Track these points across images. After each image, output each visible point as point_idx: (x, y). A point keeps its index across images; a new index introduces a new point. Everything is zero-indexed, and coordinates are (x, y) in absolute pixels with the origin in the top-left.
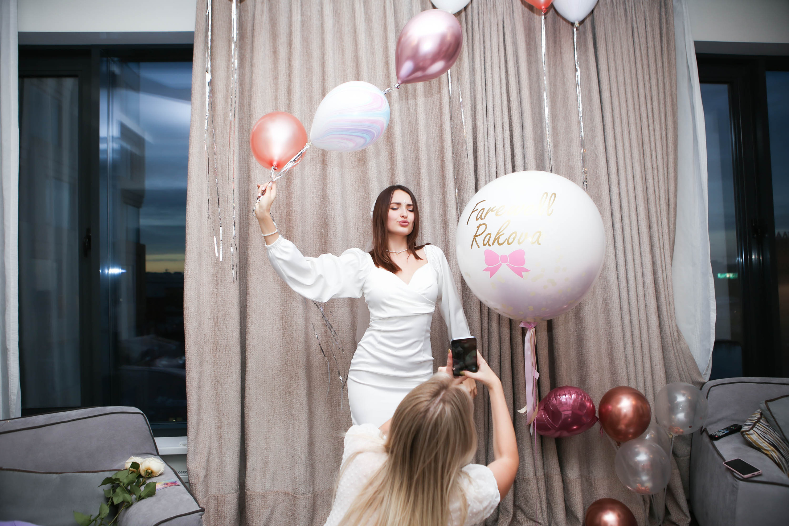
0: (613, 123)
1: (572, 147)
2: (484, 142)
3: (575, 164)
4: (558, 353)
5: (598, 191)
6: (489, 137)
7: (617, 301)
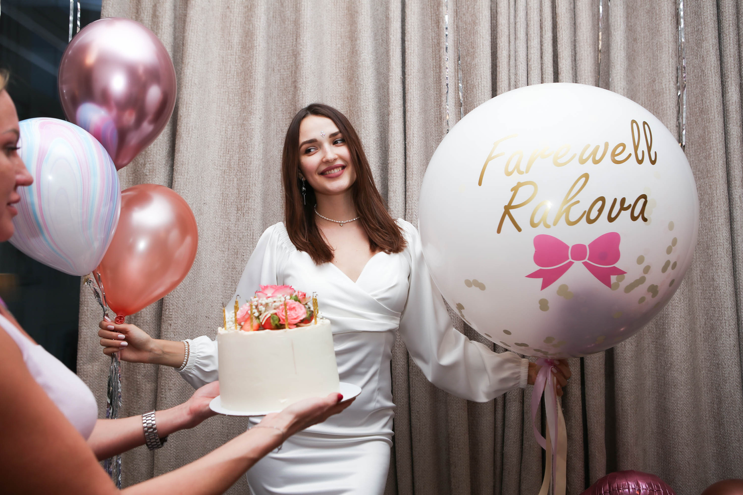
0: (737, 17)
1: (661, 58)
2: (509, 51)
3: (664, 87)
4: (622, 406)
5: (705, 133)
6: (518, 42)
7: (733, 323)
